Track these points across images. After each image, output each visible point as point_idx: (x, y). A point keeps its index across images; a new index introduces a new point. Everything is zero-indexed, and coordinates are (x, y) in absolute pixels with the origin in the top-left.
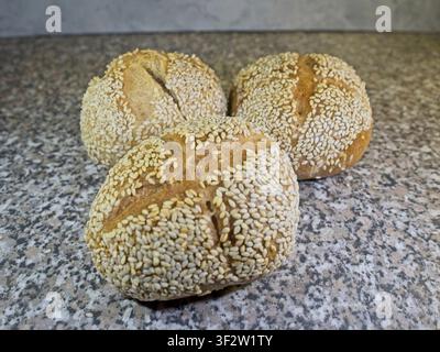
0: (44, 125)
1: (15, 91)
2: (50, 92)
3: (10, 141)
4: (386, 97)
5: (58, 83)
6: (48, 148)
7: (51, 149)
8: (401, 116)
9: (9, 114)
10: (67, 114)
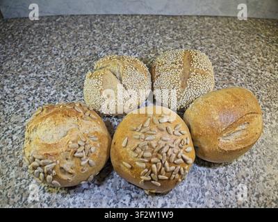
0: (67, 82)
1: (50, 58)
2: (67, 59)
3: (52, 93)
4: (232, 68)
5: (70, 53)
6: (70, 98)
7: (72, 98)
8: (236, 81)
9: (49, 75)
10: (77, 75)
